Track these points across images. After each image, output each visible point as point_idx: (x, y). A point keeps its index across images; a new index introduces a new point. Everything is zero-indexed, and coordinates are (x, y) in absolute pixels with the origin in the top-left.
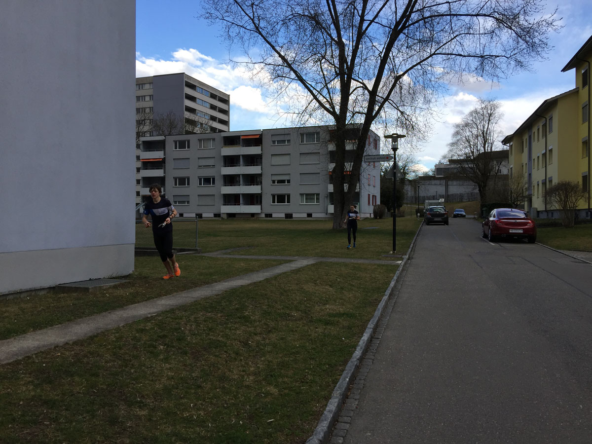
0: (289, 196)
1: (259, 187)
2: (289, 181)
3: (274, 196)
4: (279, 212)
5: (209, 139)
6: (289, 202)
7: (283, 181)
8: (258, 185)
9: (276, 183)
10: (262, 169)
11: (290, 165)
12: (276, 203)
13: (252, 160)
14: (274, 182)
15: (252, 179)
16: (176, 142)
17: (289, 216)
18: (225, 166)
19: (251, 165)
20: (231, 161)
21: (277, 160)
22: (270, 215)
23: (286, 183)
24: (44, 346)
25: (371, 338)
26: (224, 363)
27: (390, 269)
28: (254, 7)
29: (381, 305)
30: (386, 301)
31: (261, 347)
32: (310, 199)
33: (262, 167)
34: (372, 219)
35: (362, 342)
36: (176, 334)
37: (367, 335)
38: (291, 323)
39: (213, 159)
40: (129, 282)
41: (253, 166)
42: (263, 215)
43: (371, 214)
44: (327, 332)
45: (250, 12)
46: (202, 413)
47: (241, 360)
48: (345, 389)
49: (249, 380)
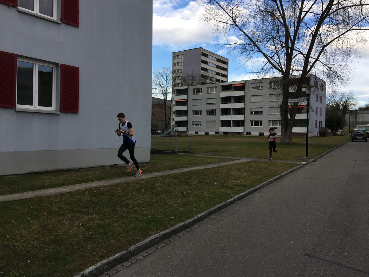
0: (261, 121)
1: (243, 116)
2: (262, 112)
3: (252, 122)
4: (255, 131)
5: (214, 87)
6: (261, 125)
7: (258, 112)
8: (242, 114)
9: (253, 114)
10: (245, 105)
11: (262, 102)
12: (253, 126)
13: (239, 99)
14: (252, 113)
15: (239, 111)
16: (194, 89)
17: (261, 134)
18: (223, 104)
19: (238, 103)
20: (226, 100)
21: (254, 99)
22: (250, 134)
23: (260, 114)
24: (98, 186)
25: (246, 195)
26: (168, 198)
27: (292, 166)
28: (233, 10)
29: (266, 182)
30: (270, 181)
31: (189, 195)
32: (276, 123)
33: (245, 104)
34: (318, 137)
35: (237, 196)
36: (152, 186)
37: (242, 194)
38: (211, 187)
39: (215, 99)
40: (145, 165)
41: (240, 103)
42: (245, 133)
43: (317, 133)
44: (226, 192)
45: (230, 14)
46: (148, 213)
47: (176, 198)
48: (212, 211)
49: (175, 205)
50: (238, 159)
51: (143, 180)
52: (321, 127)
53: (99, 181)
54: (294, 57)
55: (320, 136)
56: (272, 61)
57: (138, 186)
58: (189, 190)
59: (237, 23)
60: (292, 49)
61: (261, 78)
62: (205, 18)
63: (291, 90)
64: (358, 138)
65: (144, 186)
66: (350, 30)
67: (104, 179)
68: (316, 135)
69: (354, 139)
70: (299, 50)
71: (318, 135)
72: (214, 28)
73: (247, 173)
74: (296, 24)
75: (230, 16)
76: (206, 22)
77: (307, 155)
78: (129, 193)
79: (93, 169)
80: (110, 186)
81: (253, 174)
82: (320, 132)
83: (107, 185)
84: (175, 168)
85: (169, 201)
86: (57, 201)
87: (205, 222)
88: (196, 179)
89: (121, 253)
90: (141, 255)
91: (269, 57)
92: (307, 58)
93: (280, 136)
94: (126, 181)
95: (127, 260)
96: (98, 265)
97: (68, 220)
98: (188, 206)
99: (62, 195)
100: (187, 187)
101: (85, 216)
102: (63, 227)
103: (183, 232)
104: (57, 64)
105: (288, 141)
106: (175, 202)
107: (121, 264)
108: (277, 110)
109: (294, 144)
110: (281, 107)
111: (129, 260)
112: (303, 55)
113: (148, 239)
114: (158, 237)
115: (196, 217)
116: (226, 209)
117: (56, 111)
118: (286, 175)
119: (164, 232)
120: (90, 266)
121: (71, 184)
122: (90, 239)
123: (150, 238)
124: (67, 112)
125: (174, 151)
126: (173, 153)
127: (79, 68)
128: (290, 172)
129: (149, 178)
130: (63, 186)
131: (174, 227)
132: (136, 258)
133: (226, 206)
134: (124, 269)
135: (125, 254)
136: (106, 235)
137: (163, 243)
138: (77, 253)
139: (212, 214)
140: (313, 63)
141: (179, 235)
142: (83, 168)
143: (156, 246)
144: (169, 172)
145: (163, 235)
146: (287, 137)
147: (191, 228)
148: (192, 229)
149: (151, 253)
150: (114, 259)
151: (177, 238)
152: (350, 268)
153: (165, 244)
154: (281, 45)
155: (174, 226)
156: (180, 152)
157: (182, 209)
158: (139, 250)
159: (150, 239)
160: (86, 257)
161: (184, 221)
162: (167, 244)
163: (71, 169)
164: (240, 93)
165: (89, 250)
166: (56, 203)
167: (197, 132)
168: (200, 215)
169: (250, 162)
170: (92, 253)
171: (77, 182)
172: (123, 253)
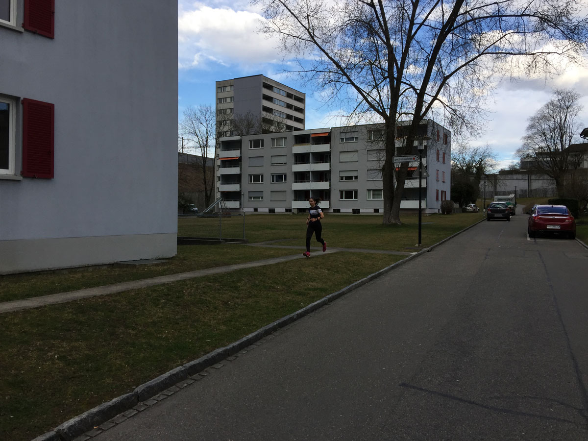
0: (356, 192)
1: (328, 183)
2: (356, 178)
3: (342, 192)
4: (346, 207)
5: (282, 138)
6: (356, 197)
7: (351, 178)
8: (326, 181)
9: (344, 180)
10: (330, 166)
11: (357, 161)
12: (344, 199)
13: (322, 157)
14: (342, 178)
15: (322, 176)
16: (251, 141)
17: (356, 211)
18: (296, 164)
19: (321, 163)
20: (302, 158)
21: (344, 157)
22: (339, 211)
23: (354, 180)
24: (88, 296)
25: (324, 304)
26: (202, 312)
27: (396, 258)
28: (309, 17)
29: (355, 283)
30: (362, 282)
31: (236, 306)
32: (377, 195)
33: (330, 164)
34: (440, 214)
35: (310, 305)
36: (177, 294)
37: (318, 302)
38: (271, 293)
39: (285, 157)
40: (168, 262)
41: (323, 163)
42: (332, 211)
43: (439, 210)
44: (294, 299)
45: (305, 23)
46: (170, 335)
47: (216, 312)
48: (269, 329)
49: (213, 322)
50: (317, 250)
51: (164, 284)
52: (443, 200)
53: (89, 289)
54: (402, 94)
55: (443, 213)
56: (370, 99)
57: (155, 295)
58: (237, 298)
59: (316, 39)
60: (399, 82)
61: (353, 124)
62: (265, 29)
63: (398, 144)
64: (496, 215)
65: (165, 295)
66: (483, 54)
67: (98, 286)
68: (437, 211)
69: (490, 218)
70: (409, 83)
71: (440, 212)
72: (279, 45)
73: (328, 270)
74: (404, 42)
75: (305, 27)
76: (267, 35)
77: (420, 243)
78: (138, 307)
79: (82, 269)
80: (107, 295)
81: (337, 272)
82: (442, 207)
83: (102, 295)
84: (217, 265)
85: (204, 317)
86: (16, 321)
87: (259, 346)
88: (248, 282)
89: (121, 397)
90: (153, 399)
91: (364, 93)
92: (421, 95)
93: (383, 214)
94: (135, 288)
95: (131, 407)
96: (84, 415)
97: (35, 350)
98: (233, 323)
99: (26, 311)
100: (233, 294)
101: (64, 344)
102: (28, 361)
103: (223, 362)
104: (16, 99)
105: (394, 222)
106: (213, 318)
107: (122, 413)
108: (377, 173)
109: (404, 226)
110: (383, 169)
111: (135, 407)
112: (415, 90)
113: (167, 375)
114: (182, 371)
115: (244, 339)
116: (292, 324)
117: (15, 175)
118: (386, 272)
119: (192, 363)
120: (71, 418)
121: (41, 295)
122: (73, 379)
123: (170, 373)
124: (33, 177)
125: (217, 239)
126: (215, 242)
127: (53, 105)
128: (393, 268)
129: (173, 282)
130: (28, 297)
131: (208, 355)
132: (146, 403)
133: (292, 320)
134: (126, 420)
135: (128, 398)
136: (99, 372)
137: (191, 379)
138: (50, 399)
139: (270, 333)
140: (429, 102)
141: (216, 366)
142: (63, 269)
143: (178, 384)
144: (207, 272)
145: (191, 367)
146: (392, 215)
147: (235, 355)
148: (237, 357)
149: (170, 394)
150: (110, 405)
151: (212, 371)
152: (461, 400)
153: (194, 381)
154: (382, 75)
155: (208, 353)
156: (226, 240)
157: (223, 327)
158: (151, 392)
159: (169, 375)
160: (65, 406)
161: (225, 346)
162: (196, 380)
163: (43, 271)
164: (324, 148)
165: (70, 395)
166: (15, 324)
167: (257, 209)
168: (250, 336)
169: (335, 253)
170: (75, 399)
171: (52, 291)
172: (125, 396)
